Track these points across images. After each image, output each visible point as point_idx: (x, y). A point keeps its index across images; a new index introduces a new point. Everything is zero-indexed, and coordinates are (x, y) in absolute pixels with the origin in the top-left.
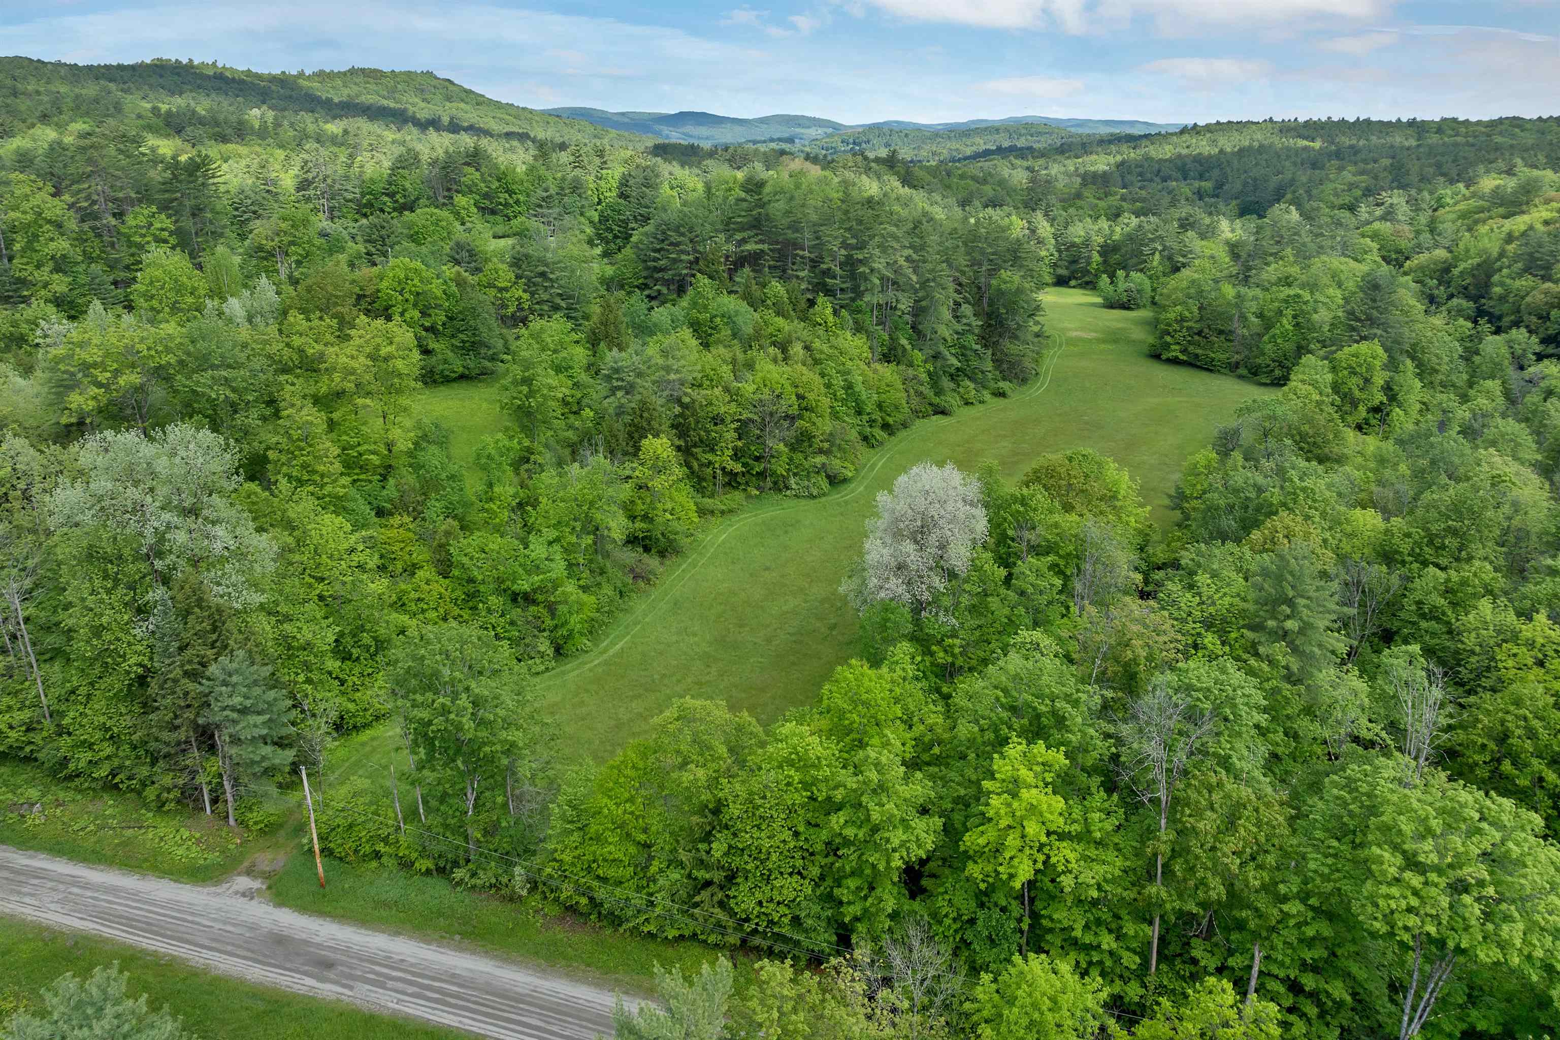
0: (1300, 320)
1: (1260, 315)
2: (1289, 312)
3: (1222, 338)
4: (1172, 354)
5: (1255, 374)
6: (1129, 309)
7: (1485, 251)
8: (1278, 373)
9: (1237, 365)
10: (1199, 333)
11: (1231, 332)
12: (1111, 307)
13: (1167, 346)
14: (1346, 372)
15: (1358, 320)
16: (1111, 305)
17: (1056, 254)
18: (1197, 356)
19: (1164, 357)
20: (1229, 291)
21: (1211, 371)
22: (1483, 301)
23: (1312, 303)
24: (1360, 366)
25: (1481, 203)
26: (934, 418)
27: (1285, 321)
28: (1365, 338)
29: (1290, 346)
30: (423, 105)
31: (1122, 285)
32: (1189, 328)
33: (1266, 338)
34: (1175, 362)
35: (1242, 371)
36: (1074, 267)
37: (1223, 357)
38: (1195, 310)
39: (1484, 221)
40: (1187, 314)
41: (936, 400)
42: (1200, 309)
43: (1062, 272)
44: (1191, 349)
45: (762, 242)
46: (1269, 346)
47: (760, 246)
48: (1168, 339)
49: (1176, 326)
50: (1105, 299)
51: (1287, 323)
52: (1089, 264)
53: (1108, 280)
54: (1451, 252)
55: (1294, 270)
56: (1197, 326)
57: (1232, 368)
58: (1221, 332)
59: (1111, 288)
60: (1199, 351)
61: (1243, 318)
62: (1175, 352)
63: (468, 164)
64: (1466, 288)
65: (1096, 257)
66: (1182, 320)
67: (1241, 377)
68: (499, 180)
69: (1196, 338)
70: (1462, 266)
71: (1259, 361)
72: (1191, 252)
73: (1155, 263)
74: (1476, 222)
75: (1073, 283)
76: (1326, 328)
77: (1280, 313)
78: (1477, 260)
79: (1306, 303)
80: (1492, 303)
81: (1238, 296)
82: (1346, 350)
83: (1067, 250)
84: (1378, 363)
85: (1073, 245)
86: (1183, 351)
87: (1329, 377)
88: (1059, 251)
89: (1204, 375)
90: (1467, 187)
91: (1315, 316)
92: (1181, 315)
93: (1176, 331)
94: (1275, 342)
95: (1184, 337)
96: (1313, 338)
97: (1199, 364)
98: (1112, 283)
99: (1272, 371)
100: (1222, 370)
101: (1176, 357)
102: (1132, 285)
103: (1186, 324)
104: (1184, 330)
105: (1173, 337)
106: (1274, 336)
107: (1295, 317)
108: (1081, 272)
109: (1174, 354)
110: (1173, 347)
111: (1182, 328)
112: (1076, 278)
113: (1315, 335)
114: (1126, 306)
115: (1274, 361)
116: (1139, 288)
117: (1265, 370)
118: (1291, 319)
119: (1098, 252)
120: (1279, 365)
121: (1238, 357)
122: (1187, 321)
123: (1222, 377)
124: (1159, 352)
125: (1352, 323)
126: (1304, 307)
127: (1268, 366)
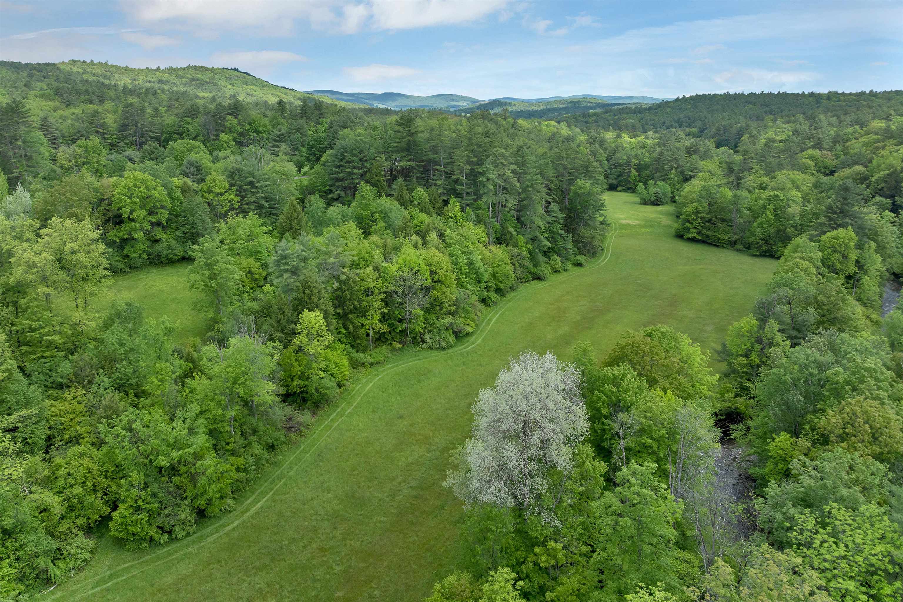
0: (779, 212)
1: (750, 209)
2: (771, 207)
3: (725, 224)
4: (690, 236)
5: (749, 248)
6: (657, 205)
7: (892, 166)
8: (765, 248)
9: (735, 242)
10: (709, 221)
11: (731, 220)
13: (687, 230)
14: (829, 251)
15: (836, 213)
16: (645, 203)
17: (609, 171)
18: (708, 236)
19: (685, 237)
20: (728, 193)
21: (718, 246)
22: (897, 198)
23: (786, 201)
24: (840, 245)
25: (876, 137)
26: (533, 282)
27: (768, 213)
28: (839, 226)
29: (772, 230)
30: (230, 87)
31: (652, 190)
32: (702, 218)
33: (755, 224)
34: (693, 240)
35: (739, 246)
36: (620, 178)
37: (726, 237)
38: (706, 205)
39: (883, 148)
40: (701, 209)
41: (534, 270)
42: (709, 205)
43: (612, 181)
44: (704, 231)
45: (411, 160)
46: (759, 230)
47: (410, 163)
48: (688, 225)
49: (694, 217)
50: (642, 199)
51: (770, 214)
52: (629, 176)
53: (643, 187)
54: (866, 167)
55: (766, 179)
56: (708, 216)
57: (732, 244)
58: (723, 220)
59: (645, 192)
60: (709, 233)
61: (739, 211)
62: (693, 233)
63: (230, 114)
64: (882, 189)
65: (634, 173)
66: (697, 212)
67: (739, 250)
68: (250, 124)
69: (707, 224)
70: (877, 176)
71: (751, 240)
72: (696, 168)
73: (673, 176)
74: (877, 148)
75: (619, 188)
76: (797, 217)
77: (764, 207)
78: (887, 172)
79: (782, 201)
81: (735, 196)
82: (829, 234)
83: (615, 168)
84: (852, 244)
85: (619, 165)
86: (699, 233)
87: (820, 254)
88: (611, 169)
89: (713, 249)
90: (861, 128)
91: (789, 209)
92: (696, 209)
93: (693, 220)
94: (762, 227)
95: (699, 223)
96: (789, 224)
97: (709, 241)
98: (646, 188)
99: (761, 246)
100: (726, 246)
101: (695, 237)
102: (658, 190)
103: (700, 215)
104: (699, 219)
105: (691, 223)
106: (761, 223)
107: (775, 210)
108: (625, 182)
109: (692, 235)
110: (692, 230)
111: (698, 217)
112: (621, 186)
113: (790, 222)
114: (655, 203)
115: (762, 240)
116: (663, 191)
117: (756, 246)
118: (772, 211)
119: (635, 169)
120: (765, 243)
121: (736, 237)
122: (701, 213)
123: (726, 251)
124: (682, 233)
125: (830, 215)
126: (781, 203)
127: (758, 243)
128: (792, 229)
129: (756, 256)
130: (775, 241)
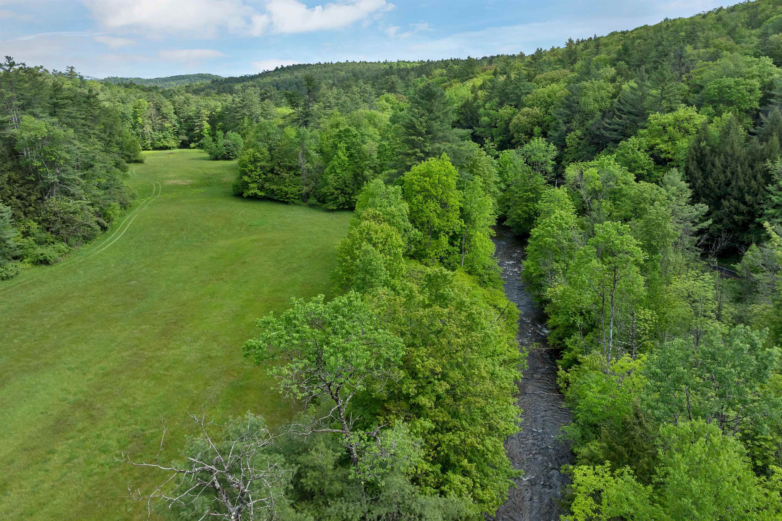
0: (353, 151)
1: (321, 152)
2: (342, 145)
3: (292, 173)
4: (251, 192)
5: (324, 202)
6: (229, 159)
7: (462, 98)
8: (341, 199)
9: (307, 196)
10: (272, 171)
11: (298, 167)
12: (216, 159)
13: (246, 185)
14: (420, 197)
15: (419, 134)
17: (178, 125)
18: (273, 191)
19: (245, 195)
20: (291, 132)
21: (287, 203)
22: (475, 128)
23: (359, 136)
24: (434, 186)
27: (340, 153)
28: (428, 154)
29: (348, 175)
31: (221, 142)
32: (262, 168)
33: (327, 170)
34: (254, 198)
35: (313, 200)
36: (191, 134)
37: (294, 190)
38: (265, 150)
39: (450, 86)
40: (258, 155)
42: (270, 150)
43: (185, 138)
44: (267, 185)
46: (331, 176)
48: (246, 178)
49: (251, 167)
50: (210, 154)
51: (342, 155)
52: (202, 130)
53: (212, 139)
56: (269, 165)
57: (304, 198)
58: (290, 169)
59: (213, 145)
60: (274, 187)
61: (306, 154)
62: (253, 189)
65: (206, 125)
66: (255, 161)
67: (312, 206)
69: (270, 175)
71: (324, 190)
72: (269, 114)
73: (245, 125)
75: (192, 145)
76: (375, 156)
77: (335, 147)
79: (355, 136)
80: (482, 130)
81: (299, 135)
82: (415, 169)
83: (186, 121)
84: (453, 182)
85: (190, 118)
86: (261, 188)
87: (405, 206)
88: (180, 123)
89: (281, 208)
90: (427, 77)
91: (364, 146)
92: (253, 156)
93: (251, 171)
94: (335, 172)
95: (260, 175)
96: (366, 165)
97: (275, 198)
98: (214, 140)
99: (337, 198)
100: (296, 201)
101: (256, 194)
102: (229, 141)
103: (259, 164)
104: (259, 170)
105: (249, 176)
106: (333, 167)
107: (348, 149)
108: (198, 137)
109: (253, 191)
110: (251, 185)
111: (256, 167)
112: (195, 142)
113: (367, 162)
114: (226, 158)
115: (337, 189)
116: (234, 143)
117: (330, 198)
118: (345, 151)
119: (207, 121)
120: (342, 192)
121: (306, 189)
122: (259, 161)
123: (295, 208)
124: (240, 191)
125: (413, 137)
126: (354, 140)
127: (333, 194)
128: (371, 171)
129: (332, 211)
130: (352, 189)
